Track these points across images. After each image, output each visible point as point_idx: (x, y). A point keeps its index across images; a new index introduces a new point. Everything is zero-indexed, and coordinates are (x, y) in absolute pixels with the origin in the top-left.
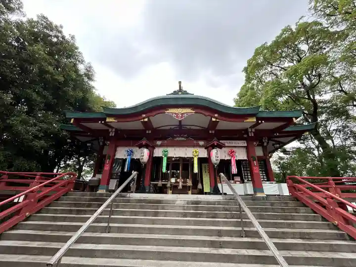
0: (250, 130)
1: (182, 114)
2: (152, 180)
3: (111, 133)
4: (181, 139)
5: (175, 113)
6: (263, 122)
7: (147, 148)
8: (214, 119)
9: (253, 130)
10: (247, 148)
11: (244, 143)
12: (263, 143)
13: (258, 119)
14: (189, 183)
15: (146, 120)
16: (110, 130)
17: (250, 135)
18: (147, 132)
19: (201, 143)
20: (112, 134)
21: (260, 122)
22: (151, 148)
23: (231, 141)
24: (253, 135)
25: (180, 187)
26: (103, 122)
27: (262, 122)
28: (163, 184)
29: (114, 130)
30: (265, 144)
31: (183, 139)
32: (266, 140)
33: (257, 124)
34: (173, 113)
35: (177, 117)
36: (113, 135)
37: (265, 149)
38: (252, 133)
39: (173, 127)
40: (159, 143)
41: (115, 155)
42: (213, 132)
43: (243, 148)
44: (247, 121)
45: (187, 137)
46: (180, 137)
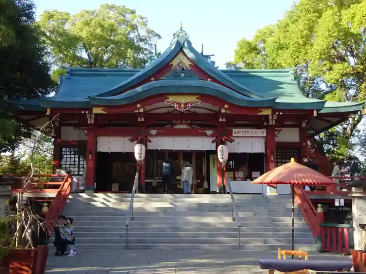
0: (270, 118)
1: (186, 104)
3: (89, 120)
4: (181, 126)
5: (176, 103)
6: (281, 113)
7: (141, 143)
8: (223, 111)
9: (275, 117)
12: (301, 123)
13: (274, 111)
15: (141, 110)
16: (88, 116)
17: (271, 123)
18: (139, 119)
19: (209, 132)
20: (91, 121)
21: (277, 113)
23: (247, 130)
24: (274, 124)
26: (87, 112)
27: (279, 114)
29: (93, 116)
31: (185, 127)
34: (174, 103)
36: (93, 122)
37: (302, 131)
38: (274, 121)
40: (154, 132)
41: (96, 148)
42: (224, 120)
43: (261, 139)
44: (261, 114)
45: (190, 125)
46: (182, 123)
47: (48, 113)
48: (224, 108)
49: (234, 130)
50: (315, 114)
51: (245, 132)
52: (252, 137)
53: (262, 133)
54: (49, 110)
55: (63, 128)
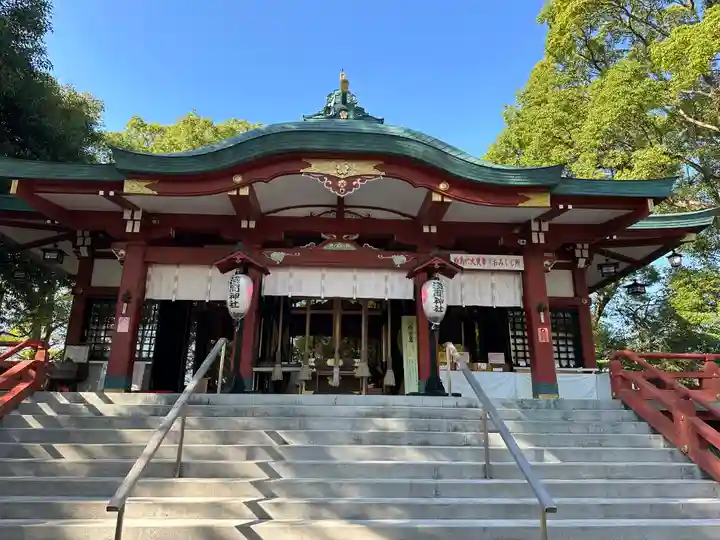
0: (535, 226)
1: (350, 179)
3: (129, 224)
4: (339, 246)
5: (328, 176)
6: (570, 207)
7: (245, 272)
8: (436, 198)
9: (545, 227)
10: (523, 274)
11: (517, 262)
12: (576, 261)
13: (555, 200)
14: (362, 369)
15: (245, 192)
16: (127, 215)
17: (535, 240)
18: (244, 224)
19: (399, 259)
20: (133, 227)
21: (561, 207)
22: (256, 271)
23: (481, 256)
24: (542, 241)
26: (112, 193)
27: (566, 208)
28: (284, 373)
29: (138, 215)
30: (581, 263)
31: (348, 247)
32: (586, 254)
33: (554, 212)
34: (322, 176)
35: (335, 186)
36: (137, 230)
37: (578, 278)
38: (542, 236)
39: (317, 211)
40: (277, 256)
41: (144, 291)
42: (434, 230)
44: (526, 205)
45: (359, 242)
46: (340, 240)
47: (13, 190)
48: (439, 191)
49: (453, 257)
51: (478, 260)
52: (493, 272)
53: (514, 262)
54: (15, 184)
55: (98, 263)
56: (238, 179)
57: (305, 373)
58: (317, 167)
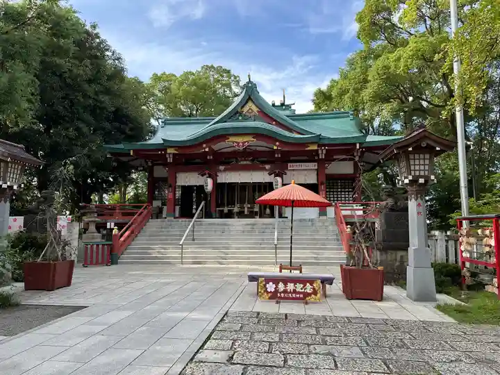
0: (320, 152)
1: (243, 143)
2: (218, 206)
3: (168, 159)
4: (245, 163)
5: (235, 142)
7: (209, 177)
8: (275, 148)
9: (324, 152)
10: (317, 170)
11: (315, 166)
13: (319, 146)
14: (257, 208)
15: (207, 150)
16: (167, 156)
17: (320, 157)
18: (208, 158)
19: (267, 167)
20: (170, 160)
21: (323, 148)
24: (324, 158)
25: (246, 213)
26: (163, 152)
28: (229, 210)
29: (171, 156)
31: (248, 162)
32: (359, 154)
34: (233, 142)
35: (238, 145)
36: (172, 161)
37: (356, 165)
38: (324, 155)
40: (222, 168)
41: (176, 182)
43: (313, 172)
44: (309, 149)
45: (253, 160)
46: (245, 160)
47: (132, 154)
48: (276, 145)
49: (289, 165)
50: (358, 147)
51: (299, 165)
52: (306, 170)
53: (313, 166)
54: (132, 151)
55: (155, 167)
56: (204, 146)
57: (236, 209)
58: (232, 139)
